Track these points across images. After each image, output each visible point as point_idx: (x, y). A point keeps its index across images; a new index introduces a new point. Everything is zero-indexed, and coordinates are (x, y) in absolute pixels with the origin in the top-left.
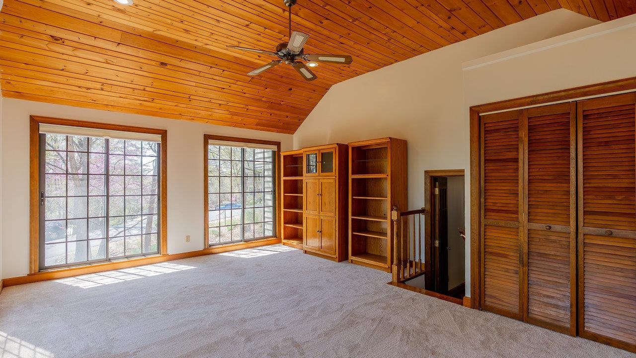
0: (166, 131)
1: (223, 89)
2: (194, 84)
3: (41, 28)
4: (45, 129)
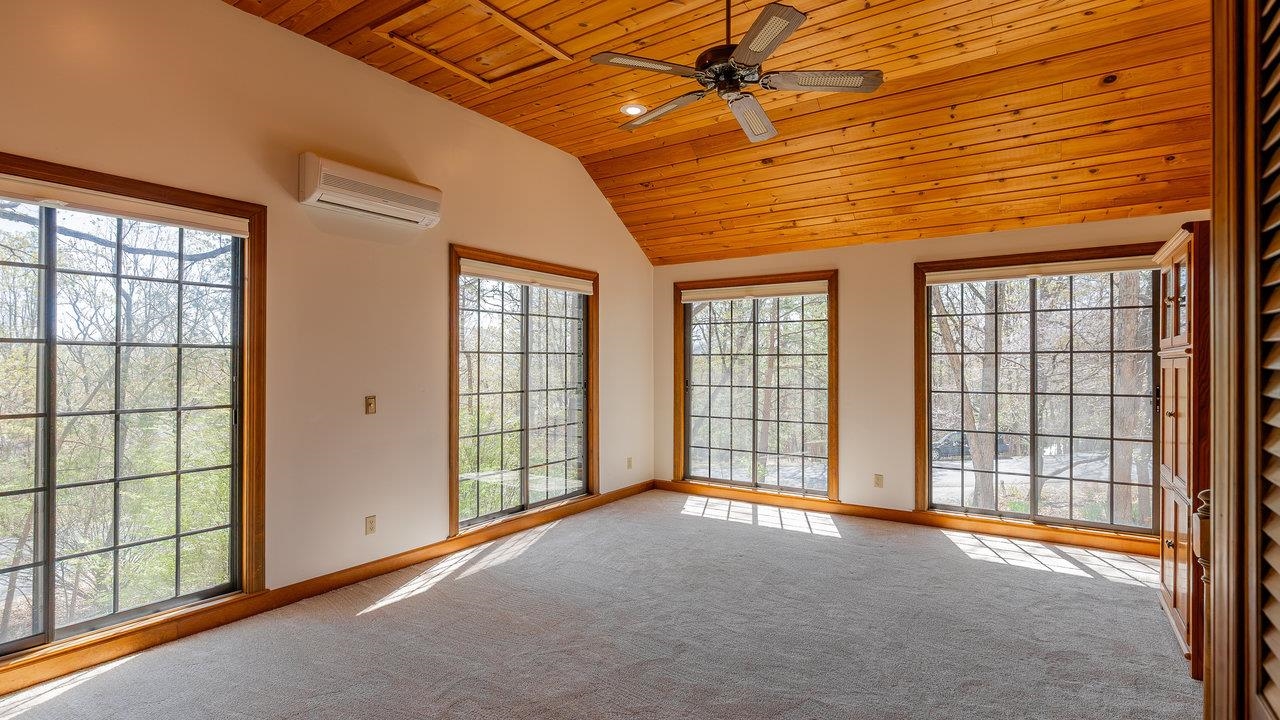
0: (836, 272)
1: (902, 158)
2: (837, 173)
3: (629, 180)
4: (687, 296)
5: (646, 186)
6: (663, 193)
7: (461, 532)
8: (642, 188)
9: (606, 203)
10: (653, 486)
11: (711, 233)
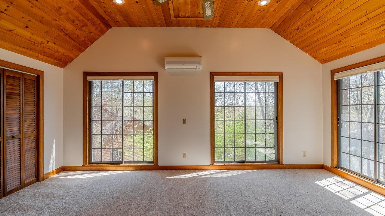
4: (337, 76)
5: (298, 30)
6: (307, 30)
7: (216, 164)
8: (297, 32)
9: (288, 43)
10: (322, 167)
11: (340, 42)
